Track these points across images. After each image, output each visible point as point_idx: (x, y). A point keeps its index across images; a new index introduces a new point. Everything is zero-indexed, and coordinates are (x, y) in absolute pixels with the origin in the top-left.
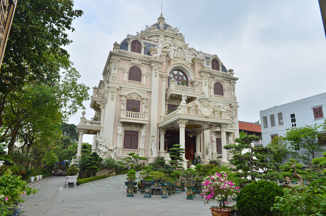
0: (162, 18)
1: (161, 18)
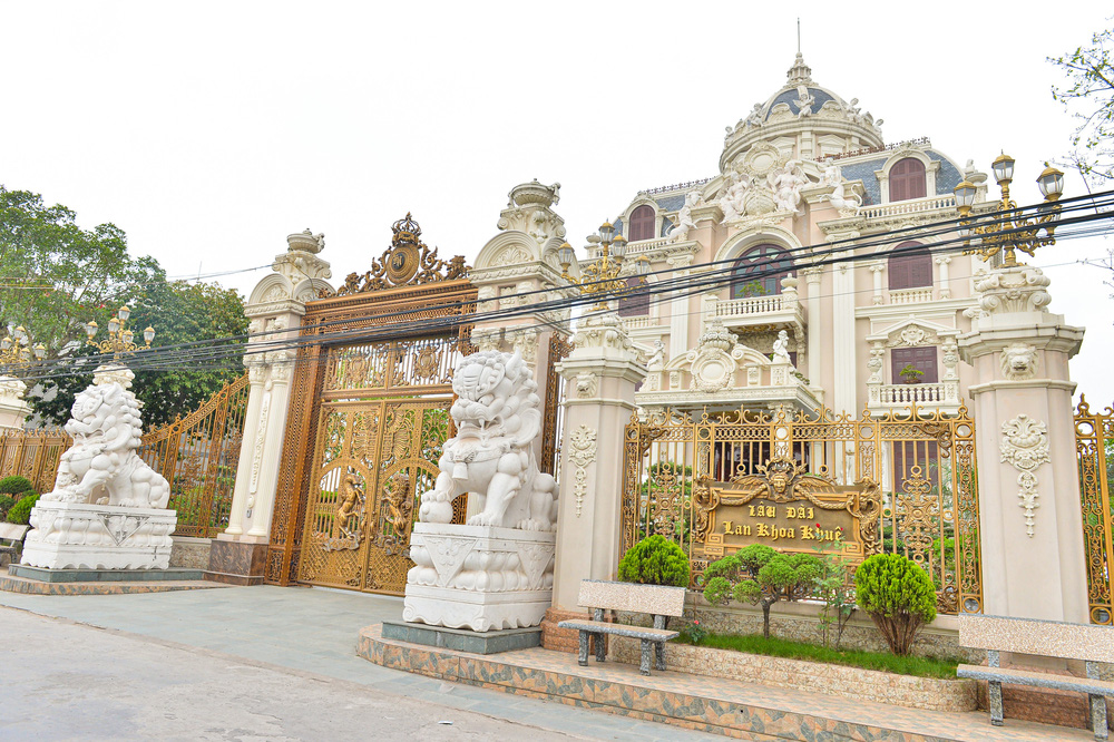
0: (803, 68)
1: (800, 70)
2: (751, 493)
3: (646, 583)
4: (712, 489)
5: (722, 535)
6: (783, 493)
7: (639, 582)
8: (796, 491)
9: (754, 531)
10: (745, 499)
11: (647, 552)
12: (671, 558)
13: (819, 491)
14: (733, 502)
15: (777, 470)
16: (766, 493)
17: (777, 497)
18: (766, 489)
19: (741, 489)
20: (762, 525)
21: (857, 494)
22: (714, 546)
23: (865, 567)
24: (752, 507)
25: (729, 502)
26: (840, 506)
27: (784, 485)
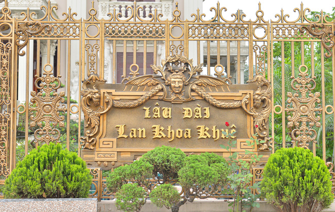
2: (146, 94)
3: (48, 197)
4: (102, 91)
5: (115, 140)
6: (180, 93)
7: (40, 197)
8: (192, 90)
9: (151, 132)
10: (141, 100)
11: (49, 162)
12: (74, 167)
13: (214, 91)
14: (127, 104)
15: (174, 70)
16: (161, 94)
17: (173, 97)
18: (162, 90)
19: (135, 90)
20: (157, 127)
21: (252, 92)
22: (107, 151)
23: (275, 161)
24: (147, 109)
25: (122, 104)
26: (236, 104)
27: (181, 85)
